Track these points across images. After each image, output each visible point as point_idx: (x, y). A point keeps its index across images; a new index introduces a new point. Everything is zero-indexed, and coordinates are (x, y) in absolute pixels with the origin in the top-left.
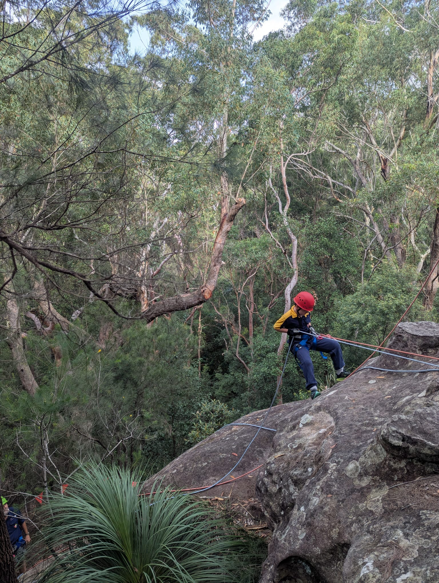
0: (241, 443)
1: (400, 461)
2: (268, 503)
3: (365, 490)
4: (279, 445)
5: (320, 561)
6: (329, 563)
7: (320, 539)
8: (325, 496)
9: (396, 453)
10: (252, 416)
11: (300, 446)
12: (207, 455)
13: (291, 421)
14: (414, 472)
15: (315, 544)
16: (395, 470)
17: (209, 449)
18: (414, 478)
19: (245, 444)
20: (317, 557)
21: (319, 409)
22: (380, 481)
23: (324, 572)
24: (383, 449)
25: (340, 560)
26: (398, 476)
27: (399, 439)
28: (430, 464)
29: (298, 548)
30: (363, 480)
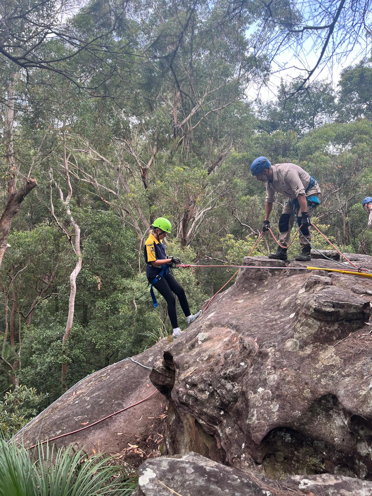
0: (95, 401)
1: (333, 324)
2: (201, 411)
3: (313, 355)
4: (187, 363)
5: (303, 422)
6: (311, 421)
7: (296, 403)
8: (281, 370)
9: (329, 319)
10: (95, 377)
11: (210, 357)
12: (58, 422)
13: (187, 342)
14: (346, 330)
15: (293, 409)
16: (332, 332)
17: (58, 417)
18: (348, 335)
19: (100, 401)
20: (300, 419)
21: (210, 326)
22: (321, 345)
23: (309, 430)
24: (315, 321)
25: (319, 414)
26: (335, 336)
27: (330, 307)
28: (355, 321)
29: (277, 420)
30: (306, 349)
